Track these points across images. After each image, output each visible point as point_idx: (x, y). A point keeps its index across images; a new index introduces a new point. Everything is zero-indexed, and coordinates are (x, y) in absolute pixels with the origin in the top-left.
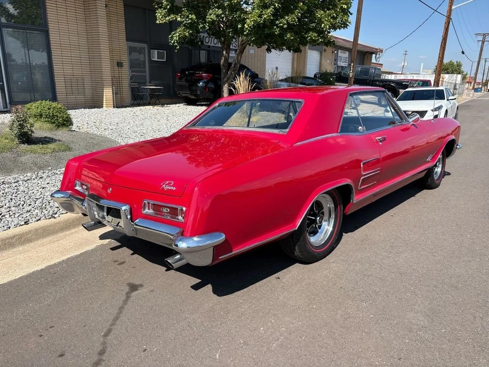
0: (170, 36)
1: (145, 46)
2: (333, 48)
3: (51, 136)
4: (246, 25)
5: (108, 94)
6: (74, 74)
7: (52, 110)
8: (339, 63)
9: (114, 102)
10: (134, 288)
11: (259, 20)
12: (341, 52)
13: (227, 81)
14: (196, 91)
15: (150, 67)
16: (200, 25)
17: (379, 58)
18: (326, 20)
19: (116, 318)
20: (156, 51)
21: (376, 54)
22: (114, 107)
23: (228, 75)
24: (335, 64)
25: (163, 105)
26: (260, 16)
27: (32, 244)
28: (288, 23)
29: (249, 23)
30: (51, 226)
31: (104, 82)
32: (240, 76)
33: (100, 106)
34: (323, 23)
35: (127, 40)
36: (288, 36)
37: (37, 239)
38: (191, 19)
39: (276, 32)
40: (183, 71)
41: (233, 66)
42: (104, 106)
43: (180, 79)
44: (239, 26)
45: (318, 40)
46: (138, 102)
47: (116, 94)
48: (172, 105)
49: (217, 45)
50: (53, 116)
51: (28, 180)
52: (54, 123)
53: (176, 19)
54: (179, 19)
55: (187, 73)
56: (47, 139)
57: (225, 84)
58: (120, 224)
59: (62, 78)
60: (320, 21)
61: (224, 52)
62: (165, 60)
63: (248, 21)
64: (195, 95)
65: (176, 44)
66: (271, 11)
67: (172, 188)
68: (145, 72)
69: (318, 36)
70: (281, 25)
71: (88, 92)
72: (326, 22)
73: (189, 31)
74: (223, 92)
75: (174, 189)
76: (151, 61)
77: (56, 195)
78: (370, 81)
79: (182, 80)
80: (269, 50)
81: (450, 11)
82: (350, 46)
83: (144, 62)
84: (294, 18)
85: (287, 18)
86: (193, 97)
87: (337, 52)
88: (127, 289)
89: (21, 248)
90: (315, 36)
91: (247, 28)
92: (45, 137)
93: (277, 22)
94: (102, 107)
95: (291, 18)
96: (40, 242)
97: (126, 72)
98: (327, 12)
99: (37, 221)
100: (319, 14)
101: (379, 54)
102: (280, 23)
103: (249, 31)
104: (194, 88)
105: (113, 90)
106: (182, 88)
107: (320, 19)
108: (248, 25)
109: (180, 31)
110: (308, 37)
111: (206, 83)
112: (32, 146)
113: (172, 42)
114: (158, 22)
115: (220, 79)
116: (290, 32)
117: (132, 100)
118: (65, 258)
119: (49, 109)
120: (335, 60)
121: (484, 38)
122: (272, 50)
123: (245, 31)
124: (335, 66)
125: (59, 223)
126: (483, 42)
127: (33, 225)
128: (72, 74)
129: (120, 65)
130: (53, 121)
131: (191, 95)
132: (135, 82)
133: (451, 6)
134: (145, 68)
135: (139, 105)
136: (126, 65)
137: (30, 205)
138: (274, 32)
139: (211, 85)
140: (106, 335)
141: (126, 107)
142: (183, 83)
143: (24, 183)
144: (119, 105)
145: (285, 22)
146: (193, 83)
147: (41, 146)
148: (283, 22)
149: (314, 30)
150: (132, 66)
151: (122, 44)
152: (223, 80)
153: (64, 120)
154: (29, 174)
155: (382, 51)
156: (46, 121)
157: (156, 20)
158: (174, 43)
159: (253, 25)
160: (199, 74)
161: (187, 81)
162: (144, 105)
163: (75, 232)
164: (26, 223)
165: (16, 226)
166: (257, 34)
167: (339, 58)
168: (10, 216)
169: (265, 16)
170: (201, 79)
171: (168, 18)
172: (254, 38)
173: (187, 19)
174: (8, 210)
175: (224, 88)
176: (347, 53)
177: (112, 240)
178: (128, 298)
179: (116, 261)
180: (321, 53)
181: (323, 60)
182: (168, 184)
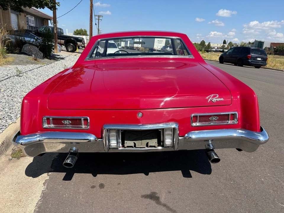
2: (25, 14)
8: (29, 24)
10: (153, 198)
12: (30, 17)
21: (51, 20)
24: (27, 24)
67: (220, 99)
75: (222, 99)
78: (59, 36)
87: (28, 17)
120: (27, 21)
121: (99, 18)
126: (99, 20)
167: (29, 20)
176: (33, 17)
177: (50, 173)
178: (165, 205)
179: (93, 187)
180: (17, 15)
181: (20, 20)
182: (214, 97)
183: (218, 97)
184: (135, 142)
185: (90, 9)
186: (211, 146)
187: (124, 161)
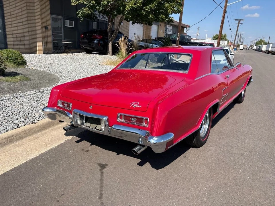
0: (78, 12)
1: (61, 17)
2: (165, 23)
3: (16, 71)
4: (126, 9)
5: (40, 46)
6: (19, 33)
7: (14, 55)
8: (167, 32)
9: (43, 51)
10: (103, 167)
11: (134, 6)
12: (168, 26)
13: (111, 40)
14: (93, 45)
15: (64, 30)
16: (97, 7)
17: (188, 30)
18: (170, 9)
19: (102, 187)
20: (68, 21)
21: (186, 28)
22: (43, 54)
23: (112, 37)
24: (165, 33)
25: (72, 53)
26: (135, 4)
27: (23, 140)
28: (151, 9)
29: (128, 7)
30: (33, 128)
31: (38, 38)
32: (122, 38)
33: (35, 53)
34: (168, 10)
35: (51, 13)
36: (150, 16)
37: (26, 137)
38: (93, 3)
39: (143, 13)
40: (85, 34)
41: (115, 32)
42: (37, 52)
43: (83, 38)
44: (121, 9)
45: (165, 19)
46: (58, 51)
47: (44, 45)
48: (77, 53)
49: (102, 19)
50: (15, 58)
51: (9, 99)
52: (16, 63)
53: (83, 3)
54: (85, 3)
55: (87, 35)
56: (13, 73)
57: (110, 42)
58: (97, 128)
59: (11, 35)
60: (167, 9)
61: (110, 24)
62: (73, 27)
63: (128, 6)
64: (92, 48)
65: (81, 17)
66: (142, 1)
67: (139, 106)
68: (61, 33)
69: (165, 17)
70: (147, 10)
71: (27, 44)
72: (170, 10)
73: (91, 10)
74: (109, 46)
75: (140, 107)
76: (65, 27)
77: (45, 110)
78: (185, 42)
79: (84, 39)
80: (133, 24)
81: (226, 6)
82: (177, 24)
83: (61, 28)
84: (154, 6)
85: (150, 6)
86: (91, 49)
87: (167, 26)
88: (99, 168)
89: (17, 143)
90: (164, 17)
91: (127, 11)
92: (13, 72)
93: (144, 8)
94: (36, 53)
95: (152, 6)
96: (27, 139)
97: (50, 32)
98: (170, 4)
99: (24, 125)
100: (166, 5)
101: (188, 28)
102: (146, 9)
103: (128, 12)
104: (92, 44)
105: (43, 44)
106: (84, 43)
107: (167, 8)
108: (128, 9)
109: (86, 10)
110: (160, 17)
111: (99, 41)
112: (6, 77)
113: (79, 16)
114: (72, 4)
115: (107, 39)
116: (151, 14)
117: (54, 50)
118: (49, 148)
119: (12, 54)
120: (165, 30)
121: (239, 22)
122: (135, 23)
123: (125, 12)
124: (165, 34)
125: (38, 126)
126: (239, 24)
127: (22, 128)
128: (17, 33)
129: (46, 28)
130: (15, 62)
131: (90, 47)
132: (56, 39)
133: (226, 4)
134: (61, 30)
135: (58, 53)
136: (50, 29)
137: (16, 115)
138: (142, 14)
139: (102, 42)
140: (101, 197)
141: (50, 54)
142: (85, 40)
143: (7, 101)
144: (46, 52)
145: (149, 8)
146: (91, 40)
147: (11, 77)
148: (147, 8)
149: (163, 13)
150: (54, 29)
151: (48, 16)
152: (109, 39)
153: (22, 62)
154: (8, 95)
155: (189, 27)
156: (10, 62)
157: (71, 3)
158: (80, 16)
159: (130, 9)
160: (95, 35)
161: (87, 39)
162: (61, 53)
163: (47, 132)
164: (18, 127)
165: (12, 129)
166: (132, 14)
167: (167, 29)
168: (6, 123)
169: (138, 4)
170: (96, 38)
171: (78, 2)
172: (131, 17)
173: (90, 3)
174: (4, 119)
175: (109, 44)
176: (172, 27)
177: (74, 136)
178: (102, 173)
179: (83, 150)
180: (158, 26)
181: (159, 30)
182: (135, 104)
183: (138, 104)
184: (91, 124)
185: (223, 15)
186: (140, 142)
187: (116, 143)
